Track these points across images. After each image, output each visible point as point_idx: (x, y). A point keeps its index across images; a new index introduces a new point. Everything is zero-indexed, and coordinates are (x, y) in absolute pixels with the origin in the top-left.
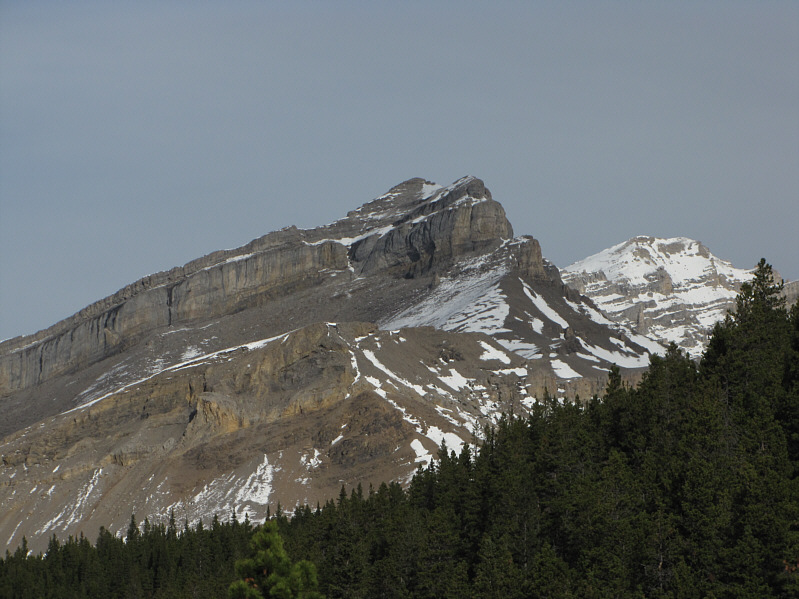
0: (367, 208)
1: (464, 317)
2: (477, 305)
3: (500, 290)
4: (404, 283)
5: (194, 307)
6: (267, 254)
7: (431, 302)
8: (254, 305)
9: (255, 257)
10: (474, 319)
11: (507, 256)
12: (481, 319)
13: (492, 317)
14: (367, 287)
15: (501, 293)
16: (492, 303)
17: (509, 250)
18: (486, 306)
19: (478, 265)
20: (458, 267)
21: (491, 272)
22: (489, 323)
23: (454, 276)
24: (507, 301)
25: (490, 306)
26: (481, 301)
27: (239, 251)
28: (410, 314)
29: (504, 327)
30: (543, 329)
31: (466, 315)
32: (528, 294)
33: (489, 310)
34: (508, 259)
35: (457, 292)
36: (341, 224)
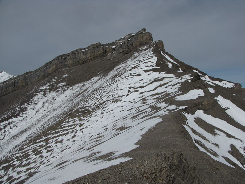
0: (120, 40)
1: (138, 62)
2: (144, 57)
3: (153, 52)
4: (126, 55)
5: (70, 63)
6: (91, 49)
7: (131, 59)
8: (88, 62)
9: (88, 50)
10: (142, 63)
11: (153, 45)
12: (145, 63)
13: (150, 62)
14: (116, 57)
15: (153, 53)
16: (150, 56)
17: (154, 44)
18: (147, 57)
19: (145, 48)
20: (139, 50)
21: (149, 50)
22: (149, 64)
23: (138, 52)
24: (156, 56)
25: (149, 57)
26: (145, 56)
27: (84, 49)
28: (124, 63)
29: (156, 66)
30: (172, 67)
31: (139, 61)
32: (163, 54)
33: (149, 59)
34: (154, 46)
35: (139, 56)
36: (112, 43)
